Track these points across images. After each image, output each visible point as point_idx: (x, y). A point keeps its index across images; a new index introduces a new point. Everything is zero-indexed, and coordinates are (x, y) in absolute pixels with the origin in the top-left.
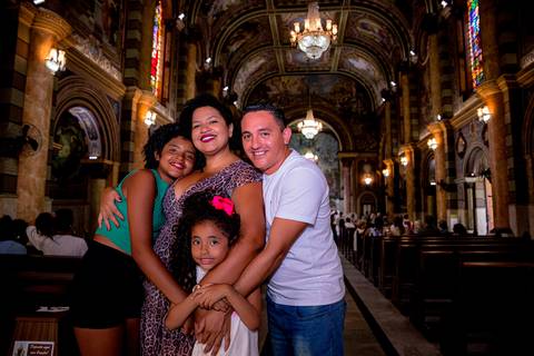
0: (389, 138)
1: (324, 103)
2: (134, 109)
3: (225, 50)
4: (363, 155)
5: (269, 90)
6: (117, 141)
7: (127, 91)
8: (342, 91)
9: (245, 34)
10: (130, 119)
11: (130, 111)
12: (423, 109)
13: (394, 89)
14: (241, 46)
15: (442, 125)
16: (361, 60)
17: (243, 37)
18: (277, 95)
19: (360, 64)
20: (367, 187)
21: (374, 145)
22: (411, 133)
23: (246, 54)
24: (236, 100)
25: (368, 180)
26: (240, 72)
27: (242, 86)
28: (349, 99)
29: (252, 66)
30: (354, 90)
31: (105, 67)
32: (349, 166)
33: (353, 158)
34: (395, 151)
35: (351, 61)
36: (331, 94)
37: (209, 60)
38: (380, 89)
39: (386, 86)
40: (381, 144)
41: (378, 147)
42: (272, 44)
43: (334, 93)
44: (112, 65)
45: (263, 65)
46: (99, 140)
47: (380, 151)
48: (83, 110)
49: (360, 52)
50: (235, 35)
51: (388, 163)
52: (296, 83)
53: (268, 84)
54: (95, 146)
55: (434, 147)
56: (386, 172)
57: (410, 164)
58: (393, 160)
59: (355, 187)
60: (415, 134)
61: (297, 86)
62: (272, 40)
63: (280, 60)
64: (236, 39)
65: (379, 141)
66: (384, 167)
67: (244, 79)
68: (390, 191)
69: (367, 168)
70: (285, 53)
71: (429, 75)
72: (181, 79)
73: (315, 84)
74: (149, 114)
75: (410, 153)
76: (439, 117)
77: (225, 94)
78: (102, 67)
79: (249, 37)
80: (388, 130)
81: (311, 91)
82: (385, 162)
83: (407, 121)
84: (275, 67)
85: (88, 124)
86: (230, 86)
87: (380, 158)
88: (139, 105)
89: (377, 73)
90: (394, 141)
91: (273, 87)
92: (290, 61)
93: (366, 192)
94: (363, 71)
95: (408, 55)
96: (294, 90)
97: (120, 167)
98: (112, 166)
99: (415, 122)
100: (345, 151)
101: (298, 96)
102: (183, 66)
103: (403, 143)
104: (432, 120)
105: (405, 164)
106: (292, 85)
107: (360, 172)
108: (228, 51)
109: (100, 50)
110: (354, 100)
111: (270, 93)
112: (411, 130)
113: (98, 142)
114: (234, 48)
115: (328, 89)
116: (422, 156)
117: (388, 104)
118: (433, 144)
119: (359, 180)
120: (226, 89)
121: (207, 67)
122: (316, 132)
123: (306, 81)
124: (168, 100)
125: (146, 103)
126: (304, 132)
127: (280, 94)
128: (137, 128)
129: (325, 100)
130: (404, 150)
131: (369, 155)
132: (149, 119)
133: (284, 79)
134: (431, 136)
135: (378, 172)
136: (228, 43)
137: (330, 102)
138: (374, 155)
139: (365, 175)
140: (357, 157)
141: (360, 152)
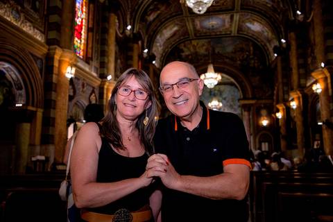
0: (281, 86)
1: (227, 60)
2: (56, 64)
3: (143, 19)
4: (260, 102)
5: (183, 52)
6: (41, 91)
7: (49, 50)
8: (242, 50)
9: (159, 6)
10: (52, 73)
11: (52, 66)
12: (310, 60)
13: (284, 45)
14: (158, 16)
15: (326, 71)
16: (255, 23)
17: (158, 9)
18: (189, 55)
19: (256, 27)
20: (264, 128)
21: (270, 93)
22: (299, 81)
23: (161, 23)
24: (154, 60)
25: (265, 122)
26: (158, 37)
27: (160, 49)
28: (248, 56)
29: (168, 33)
30: (252, 48)
31: (27, 29)
32: (249, 111)
33: (252, 104)
34: (286, 96)
35: (248, 25)
36: (232, 52)
37: (129, 27)
38: (273, 46)
39: (277, 44)
40: (275, 92)
41: (273, 94)
42: (182, 14)
43: (235, 52)
44: (34, 27)
45: (176, 31)
46: (24, 90)
47: (275, 98)
48: (7, 65)
49: (255, 17)
50: (151, 8)
51: (281, 107)
52: (203, 45)
53: (182, 47)
54: (20, 95)
55: (319, 91)
56: (279, 115)
57: (298, 107)
58: (285, 105)
59: (254, 129)
60: (302, 81)
61: (204, 48)
62: (182, 11)
63: (190, 27)
64: (153, 11)
65: (273, 90)
66: (278, 111)
67: (162, 43)
68: (283, 131)
69: (264, 112)
70: (193, 21)
71: (313, 29)
72: (103, 42)
73: (219, 45)
74: (69, 69)
75: (299, 98)
76: (323, 65)
77: (145, 55)
78: (24, 29)
79: (163, 8)
80: (280, 80)
81: (216, 51)
82: (278, 106)
83: (295, 71)
84: (186, 33)
85: (14, 76)
86: (150, 49)
87: (275, 103)
88: (60, 62)
89: (270, 34)
90: (286, 89)
91: (185, 49)
92: (198, 27)
93: (264, 132)
94: (258, 32)
95: (295, 14)
96: (202, 51)
97: (44, 113)
98: (36, 112)
99: (302, 71)
100: (245, 98)
101: (205, 56)
102: (105, 31)
103: (292, 89)
104: (317, 68)
105: (295, 107)
106: (201, 47)
107: (258, 115)
108: (146, 21)
109: (22, 15)
110: (251, 57)
111: (183, 54)
112: (299, 79)
113: (23, 92)
114: (151, 18)
115: (230, 49)
116: (309, 100)
117: (279, 58)
118: (318, 88)
119: (258, 122)
120: (146, 51)
121: (128, 33)
122: (216, 83)
123: (212, 43)
124: (92, 59)
125: (67, 59)
126: (206, 82)
127: (191, 55)
128: (59, 81)
129: (227, 58)
130: (293, 95)
131: (263, 101)
132: (69, 73)
133: (194, 43)
134: (316, 82)
135: (273, 115)
136: (145, 13)
137: (232, 59)
138: (269, 101)
139: (262, 118)
140: (255, 104)
141: (258, 99)
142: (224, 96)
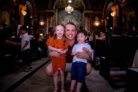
4: (95, 12)
20: (97, 27)
25: (97, 24)
32: (88, 17)
40: (104, 6)
41: (103, 8)
47: (104, 10)
59: (91, 27)
69: (97, 18)
93: (96, 30)
100: (87, 9)
107: (94, 20)
119: (93, 23)
131: (97, 12)
135: (102, 20)
138: (100, 12)
139: (96, 22)
140: (92, 13)
141: (95, 10)
142: (74, 15)
